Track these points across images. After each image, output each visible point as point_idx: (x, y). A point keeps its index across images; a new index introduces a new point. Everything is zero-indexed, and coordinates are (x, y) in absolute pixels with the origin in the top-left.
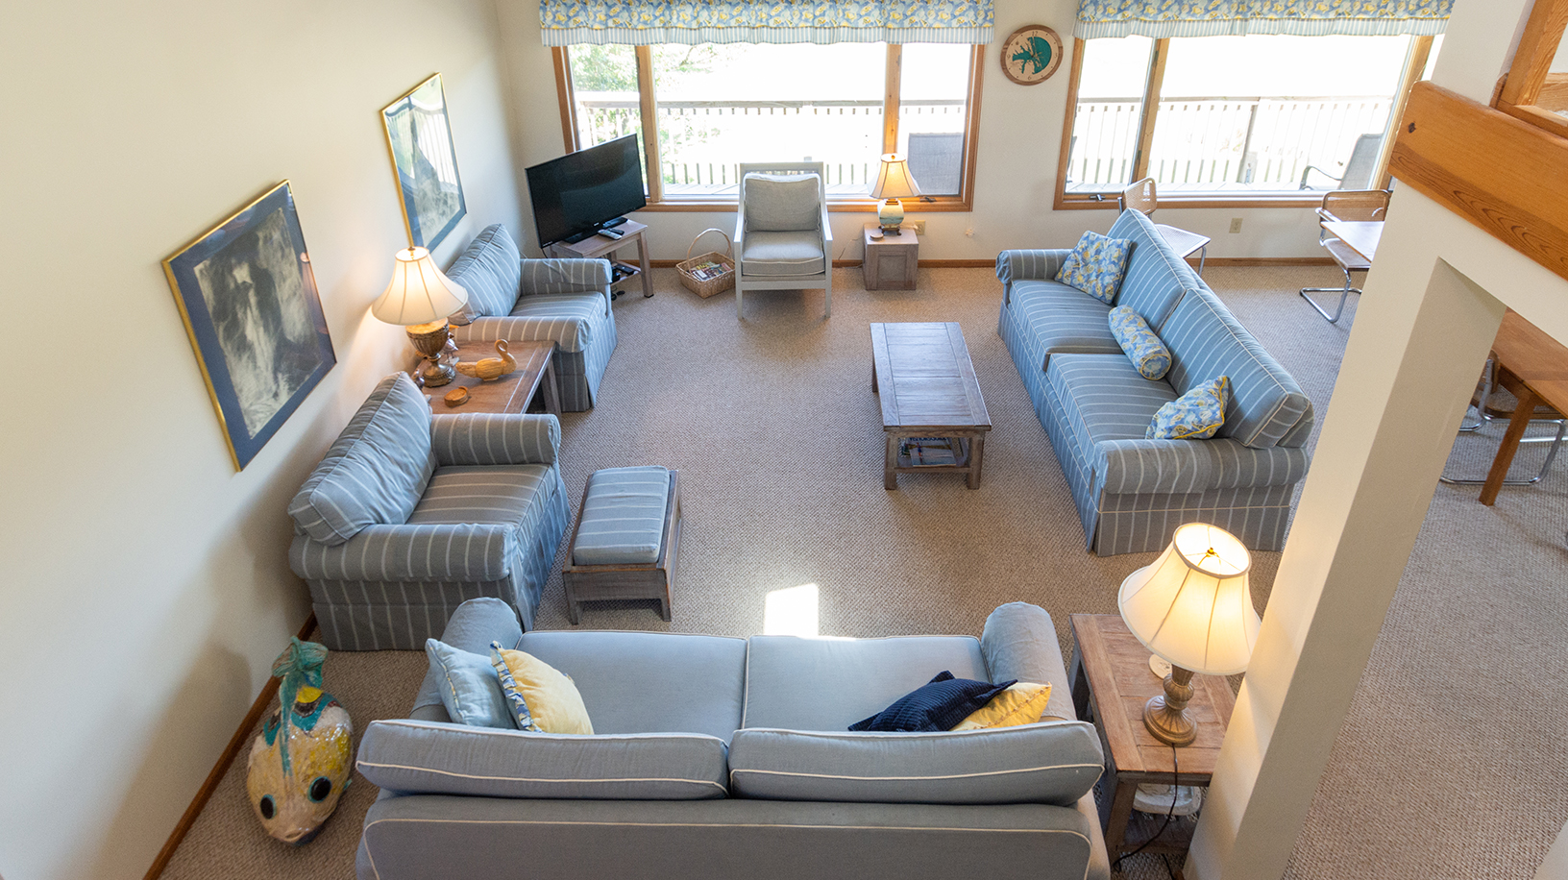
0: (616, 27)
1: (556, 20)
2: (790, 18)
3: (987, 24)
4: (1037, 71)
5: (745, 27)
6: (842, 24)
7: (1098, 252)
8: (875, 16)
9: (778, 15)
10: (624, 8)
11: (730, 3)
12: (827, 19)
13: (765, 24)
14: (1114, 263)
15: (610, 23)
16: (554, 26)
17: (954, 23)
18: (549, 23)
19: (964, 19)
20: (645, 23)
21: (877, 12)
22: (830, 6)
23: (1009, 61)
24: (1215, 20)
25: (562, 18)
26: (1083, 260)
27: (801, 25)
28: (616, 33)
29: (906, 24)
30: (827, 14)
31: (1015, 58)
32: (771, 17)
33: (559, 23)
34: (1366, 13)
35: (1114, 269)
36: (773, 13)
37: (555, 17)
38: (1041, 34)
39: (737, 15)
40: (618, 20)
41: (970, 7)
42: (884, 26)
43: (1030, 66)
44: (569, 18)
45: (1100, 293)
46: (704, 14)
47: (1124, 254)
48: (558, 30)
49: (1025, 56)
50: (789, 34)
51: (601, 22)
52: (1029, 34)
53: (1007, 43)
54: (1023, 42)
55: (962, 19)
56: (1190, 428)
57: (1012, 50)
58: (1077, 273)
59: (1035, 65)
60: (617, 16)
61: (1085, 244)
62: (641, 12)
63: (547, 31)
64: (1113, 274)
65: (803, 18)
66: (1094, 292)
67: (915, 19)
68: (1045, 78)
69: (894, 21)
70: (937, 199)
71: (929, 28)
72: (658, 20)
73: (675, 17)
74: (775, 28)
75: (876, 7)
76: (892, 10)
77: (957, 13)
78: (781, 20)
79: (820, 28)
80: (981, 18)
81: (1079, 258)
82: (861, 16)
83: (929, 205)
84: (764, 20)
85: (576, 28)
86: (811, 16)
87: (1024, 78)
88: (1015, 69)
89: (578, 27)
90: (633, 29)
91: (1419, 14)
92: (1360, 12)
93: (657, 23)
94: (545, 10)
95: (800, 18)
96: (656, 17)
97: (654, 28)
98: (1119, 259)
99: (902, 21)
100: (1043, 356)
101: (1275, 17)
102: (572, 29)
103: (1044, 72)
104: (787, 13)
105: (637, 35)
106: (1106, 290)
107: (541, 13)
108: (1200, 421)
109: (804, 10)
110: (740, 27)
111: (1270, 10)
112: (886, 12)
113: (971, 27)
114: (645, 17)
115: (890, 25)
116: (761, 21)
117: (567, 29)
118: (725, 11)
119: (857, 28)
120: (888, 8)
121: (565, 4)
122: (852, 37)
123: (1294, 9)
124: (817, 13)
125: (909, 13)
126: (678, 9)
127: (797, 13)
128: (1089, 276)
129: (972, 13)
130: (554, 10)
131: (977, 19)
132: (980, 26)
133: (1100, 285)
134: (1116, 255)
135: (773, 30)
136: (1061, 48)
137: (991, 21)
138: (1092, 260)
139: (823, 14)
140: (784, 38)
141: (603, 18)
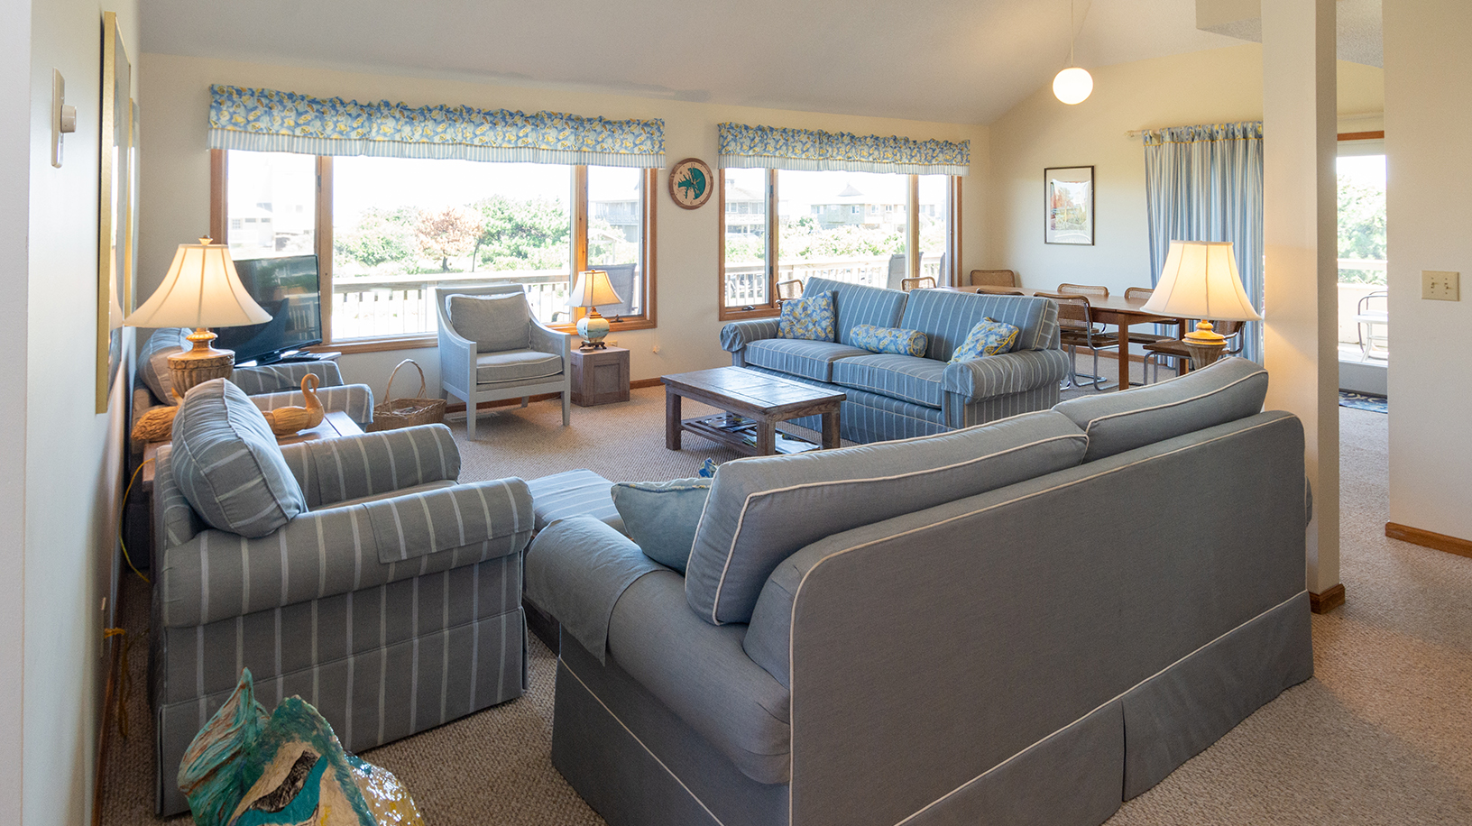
0: (304, 137)
1: (233, 121)
2: (493, 139)
3: (662, 152)
4: (696, 197)
5: (449, 144)
6: (542, 147)
7: (805, 309)
8: (571, 141)
9: (483, 134)
10: (316, 117)
11: (435, 120)
12: (530, 140)
13: (469, 143)
14: (825, 309)
15: (298, 132)
16: (230, 127)
17: (636, 150)
18: (224, 123)
19: (643, 147)
20: (341, 133)
21: (572, 138)
22: (533, 129)
23: (675, 188)
24: (808, 158)
25: (240, 119)
26: (795, 318)
27: (503, 146)
28: (303, 143)
29: (598, 148)
30: (529, 135)
31: (680, 185)
32: (476, 136)
33: (235, 124)
34: (887, 158)
35: (827, 314)
36: (478, 133)
37: (231, 118)
38: (697, 166)
39: (442, 132)
40: (308, 129)
41: (647, 137)
42: (579, 150)
43: (691, 193)
44: (248, 122)
45: (823, 335)
46: (407, 129)
47: (831, 300)
48: (235, 131)
49: (686, 184)
50: (493, 154)
51: (289, 128)
52: (689, 165)
53: (673, 172)
54: (684, 171)
55: (642, 147)
56: (996, 345)
57: (678, 178)
58: (795, 328)
59: (695, 191)
60: (308, 124)
61: (789, 308)
62: (338, 121)
63: (219, 131)
64: (828, 318)
65: (506, 139)
66: (817, 336)
67: (605, 145)
68: (703, 203)
69: (587, 146)
70: (624, 319)
71: (617, 154)
72: (355, 132)
73: (374, 130)
74: (480, 146)
75: (572, 133)
76: (586, 136)
77: (637, 142)
78: (486, 139)
79: (524, 147)
80: (656, 147)
81: (791, 318)
82: (559, 140)
83: (619, 324)
84: (468, 139)
85: (255, 133)
86: (514, 138)
87: (687, 203)
88: (680, 194)
89: (257, 133)
90: (326, 139)
91: (913, 161)
92: (884, 159)
93: (353, 135)
94: (219, 110)
95: (503, 139)
96: (354, 129)
97: (350, 140)
98: (828, 305)
99: (594, 147)
100: (825, 367)
101: (841, 158)
102: (250, 133)
103: (702, 198)
104: (491, 133)
105: (331, 145)
106: (827, 331)
107: (213, 113)
108: (1001, 336)
109: (507, 131)
110: (444, 144)
111: (837, 154)
112: (580, 138)
113: (650, 154)
114: (341, 126)
115: (584, 149)
116: (466, 138)
117: (246, 132)
118: (430, 126)
119: (556, 150)
120: (583, 134)
121: (245, 107)
122: (551, 159)
123: (850, 155)
124: (521, 135)
125: (600, 140)
126: (379, 121)
127: (501, 133)
128: (806, 327)
129: (649, 142)
130: (231, 110)
131: (653, 147)
132: (657, 153)
133: (819, 329)
134: (824, 303)
135: (478, 148)
136: (711, 178)
137: (664, 149)
138: (803, 316)
139: (526, 136)
140: (489, 157)
141: (292, 123)
